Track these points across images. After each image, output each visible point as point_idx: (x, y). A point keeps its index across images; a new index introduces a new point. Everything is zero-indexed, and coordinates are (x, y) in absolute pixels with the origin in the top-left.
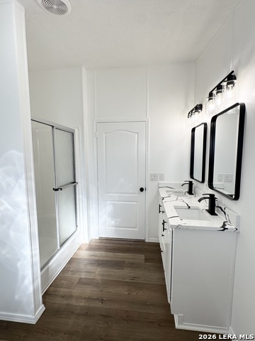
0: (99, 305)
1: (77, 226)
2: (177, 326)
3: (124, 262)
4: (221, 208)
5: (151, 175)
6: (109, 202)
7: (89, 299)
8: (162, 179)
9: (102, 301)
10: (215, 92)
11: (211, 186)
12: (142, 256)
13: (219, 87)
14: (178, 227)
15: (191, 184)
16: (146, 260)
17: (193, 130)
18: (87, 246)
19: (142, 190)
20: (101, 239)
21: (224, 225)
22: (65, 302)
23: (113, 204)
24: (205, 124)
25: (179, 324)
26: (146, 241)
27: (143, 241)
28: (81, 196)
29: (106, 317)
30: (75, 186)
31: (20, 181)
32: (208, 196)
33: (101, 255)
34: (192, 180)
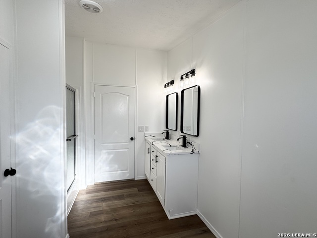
0: (115, 222)
1: (75, 175)
2: (170, 218)
3: (123, 195)
4: (189, 143)
5: (139, 127)
6: (105, 151)
7: (105, 222)
8: (147, 131)
9: (116, 220)
10: (184, 77)
11: (182, 131)
12: (136, 189)
13: (187, 75)
14: (170, 154)
15: (168, 132)
16: (139, 190)
17: (167, 96)
18: (86, 191)
19: (132, 139)
20: (96, 185)
21: (192, 151)
22: (86, 228)
23: (108, 152)
24: (177, 94)
25: (171, 216)
26: (136, 179)
27: (133, 180)
28: (79, 147)
29: (124, 227)
30: (75, 139)
31: (58, 129)
32: (182, 137)
33: (101, 195)
34: (167, 130)
